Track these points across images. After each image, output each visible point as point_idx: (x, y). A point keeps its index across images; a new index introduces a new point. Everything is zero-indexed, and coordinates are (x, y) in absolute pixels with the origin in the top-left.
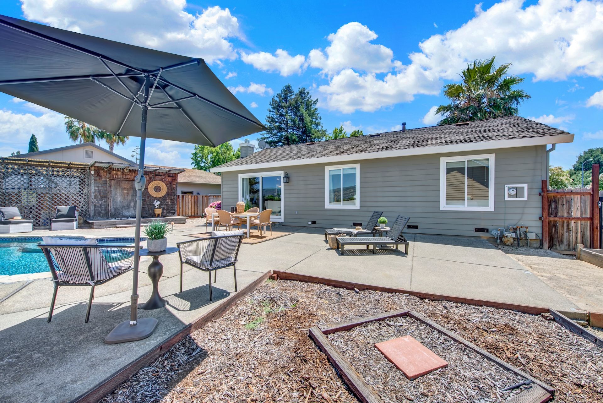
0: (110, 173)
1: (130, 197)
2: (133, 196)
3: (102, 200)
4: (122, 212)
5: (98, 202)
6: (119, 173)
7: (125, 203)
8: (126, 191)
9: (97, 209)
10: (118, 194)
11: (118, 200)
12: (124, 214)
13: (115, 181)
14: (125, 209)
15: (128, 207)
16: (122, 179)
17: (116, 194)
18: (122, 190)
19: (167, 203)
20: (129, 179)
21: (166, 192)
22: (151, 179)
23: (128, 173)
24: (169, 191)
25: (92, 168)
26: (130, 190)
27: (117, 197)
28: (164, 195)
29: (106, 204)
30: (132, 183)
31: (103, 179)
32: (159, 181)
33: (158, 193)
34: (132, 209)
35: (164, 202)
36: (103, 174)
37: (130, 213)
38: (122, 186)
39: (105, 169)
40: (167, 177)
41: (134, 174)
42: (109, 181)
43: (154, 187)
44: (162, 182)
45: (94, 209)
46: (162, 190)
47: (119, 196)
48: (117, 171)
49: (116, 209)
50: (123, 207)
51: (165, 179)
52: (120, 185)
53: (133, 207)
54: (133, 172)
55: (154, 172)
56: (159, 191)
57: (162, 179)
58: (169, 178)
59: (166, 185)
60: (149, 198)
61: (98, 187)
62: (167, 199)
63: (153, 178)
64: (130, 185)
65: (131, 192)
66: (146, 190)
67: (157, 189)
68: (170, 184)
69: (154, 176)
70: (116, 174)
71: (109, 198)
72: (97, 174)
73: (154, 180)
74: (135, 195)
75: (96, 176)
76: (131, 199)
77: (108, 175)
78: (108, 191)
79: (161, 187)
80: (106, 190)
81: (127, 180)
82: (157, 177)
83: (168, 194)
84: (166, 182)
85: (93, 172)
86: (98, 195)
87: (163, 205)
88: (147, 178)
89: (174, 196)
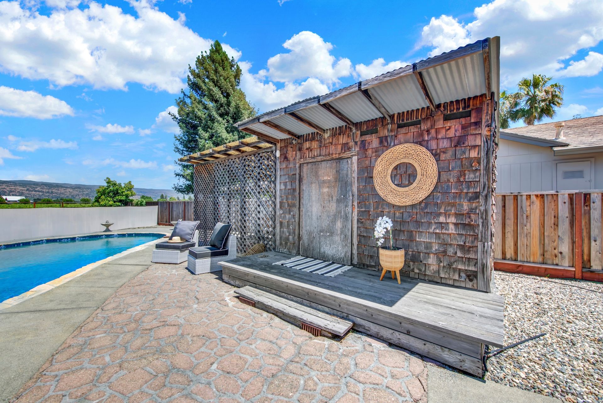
0: (300, 149)
1: (335, 205)
2: (339, 201)
3: (290, 214)
4: (320, 243)
5: (285, 217)
6: (315, 144)
7: (325, 223)
8: (326, 190)
9: (283, 232)
10: (314, 199)
11: (314, 213)
12: (322, 250)
13: (310, 166)
14: (325, 237)
15: (330, 231)
16: (319, 159)
17: (310, 198)
18: (320, 187)
19: (442, 228)
20: (332, 154)
21: (435, 181)
22: (385, 144)
23: (331, 141)
24: (448, 181)
25: (279, 145)
26: (334, 187)
27: (311, 206)
28: (427, 195)
29: (295, 221)
30: (338, 164)
31: (291, 165)
32: (409, 145)
33: (407, 189)
34: (337, 238)
35: (430, 224)
36: (291, 153)
37: (333, 249)
38: (321, 178)
39: (294, 142)
40: (442, 121)
41: (343, 139)
42: (300, 167)
43: (392, 167)
44: (419, 147)
45: (280, 231)
46: (419, 177)
47: (314, 203)
48: (311, 141)
49: (310, 233)
50: (321, 231)
51: (433, 132)
52: (317, 175)
53: (339, 232)
54: (340, 134)
55: (394, 115)
56: (409, 181)
57: (422, 135)
58: (448, 124)
59: (436, 155)
60: (377, 208)
61: (286, 185)
62: (442, 211)
63: (389, 139)
64: (334, 171)
65: (336, 189)
66: (369, 183)
67: (401, 175)
68: (455, 146)
69: (391, 131)
70: (310, 148)
71: (299, 208)
72: (283, 157)
73: (392, 144)
74: (342, 200)
75: (283, 160)
76: (336, 209)
77: (298, 153)
78: (298, 191)
79: (416, 165)
80: (294, 190)
81: (329, 158)
82: (403, 130)
83: (446, 193)
84: (433, 145)
85: (278, 154)
86: (285, 201)
87: (424, 234)
88: (373, 141)
89: (469, 201)
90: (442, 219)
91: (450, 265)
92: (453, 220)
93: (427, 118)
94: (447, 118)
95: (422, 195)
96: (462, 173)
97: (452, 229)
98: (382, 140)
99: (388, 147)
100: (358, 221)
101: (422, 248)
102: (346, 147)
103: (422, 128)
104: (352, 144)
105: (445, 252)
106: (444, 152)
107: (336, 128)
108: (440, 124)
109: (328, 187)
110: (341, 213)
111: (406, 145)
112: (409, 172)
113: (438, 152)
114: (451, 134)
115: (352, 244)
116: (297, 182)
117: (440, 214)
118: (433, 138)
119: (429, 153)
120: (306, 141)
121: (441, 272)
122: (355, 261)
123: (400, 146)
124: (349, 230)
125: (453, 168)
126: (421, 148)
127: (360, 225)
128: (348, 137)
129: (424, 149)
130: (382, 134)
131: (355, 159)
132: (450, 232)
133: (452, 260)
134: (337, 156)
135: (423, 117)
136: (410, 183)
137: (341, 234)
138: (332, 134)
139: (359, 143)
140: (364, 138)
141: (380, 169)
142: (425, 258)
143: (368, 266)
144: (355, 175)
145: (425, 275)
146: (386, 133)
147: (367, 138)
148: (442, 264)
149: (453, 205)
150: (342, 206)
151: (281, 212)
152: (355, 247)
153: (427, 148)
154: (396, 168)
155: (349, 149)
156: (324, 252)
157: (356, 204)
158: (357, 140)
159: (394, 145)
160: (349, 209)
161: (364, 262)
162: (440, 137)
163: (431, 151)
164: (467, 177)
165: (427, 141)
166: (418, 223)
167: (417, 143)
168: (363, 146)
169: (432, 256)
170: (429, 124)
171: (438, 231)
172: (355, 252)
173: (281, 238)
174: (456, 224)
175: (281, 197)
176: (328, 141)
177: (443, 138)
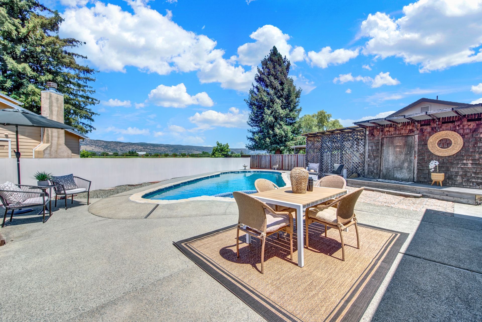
0: (382, 131)
1: (404, 156)
2: (406, 154)
3: (374, 160)
4: (394, 173)
5: (371, 162)
6: (392, 129)
7: (397, 164)
8: (398, 150)
9: (370, 169)
10: (390, 153)
11: (390, 160)
12: (395, 176)
13: (388, 139)
14: (397, 170)
15: (401, 168)
16: (395, 136)
17: (388, 153)
18: (394, 148)
19: (465, 165)
20: (403, 134)
21: (462, 146)
22: (434, 130)
23: (402, 128)
24: (469, 146)
25: (368, 129)
26: (403, 148)
27: (389, 157)
28: (457, 152)
29: (378, 164)
30: (406, 139)
31: (376, 138)
32: (448, 131)
33: (446, 149)
34: (405, 171)
35: (458, 164)
36: (376, 133)
37: (402, 175)
38: (395, 144)
39: (378, 128)
40: (466, 122)
41: (410, 127)
42: (382, 139)
43: (438, 140)
44: (453, 132)
45: (368, 168)
46: (453, 144)
47: (391, 156)
48: (390, 127)
49: (387, 169)
50: (394, 168)
51: (461, 126)
52: (392, 143)
53: (406, 168)
54: (408, 125)
55: (440, 118)
56: (448, 146)
57: (455, 127)
58: (469, 123)
59: (463, 136)
60: (429, 157)
61: (372, 147)
62: (465, 158)
63: (437, 128)
64: (404, 141)
65: (405, 149)
66: (425, 146)
67: (443, 144)
68: (473, 132)
69: (438, 125)
70: (388, 131)
71: (381, 158)
72: (371, 134)
73: (439, 130)
74: (409, 153)
75: (370, 136)
76: (405, 158)
77: (381, 133)
78: (380, 150)
79: (452, 140)
80: (378, 149)
81: (401, 135)
82: (445, 125)
83: (467, 151)
84: (461, 131)
85: (367, 133)
86: (371, 154)
87: (455, 168)
88: (428, 129)
89: (479, 154)
90: (465, 162)
91: (468, 180)
92: (471, 162)
93: (458, 120)
94: (469, 121)
95: (455, 152)
96: (476, 143)
97: (470, 166)
98: (432, 129)
99: (436, 132)
100: (418, 163)
101: (454, 173)
102: (411, 131)
103: (456, 124)
104: (415, 129)
105: (466, 175)
106: (467, 134)
107: (406, 122)
108: (465, 123)
109: (400, 148)
110: (407, 159)
111: (446, 131)
112: (448, 142)
113: (464, 134)
114: (471, 127)
115: (414, 173)
116: (380, 146)
117: (464, 159)
118: (461, 129)
119: (459, 135)
120: (386, 127)
121: (463, 183)
122: (415, 180)
123: (443, 132)
124: (412, 167)
125: (471, 141)
126: (455, 133)
127: (418, 165)
128: (413, 126)
129: (456, 133)
130: (433, 126)
131: (417, 136)
132: (469, 166)
133: (470, 178)
134: (406, 135)
135: (456, 120)
136: (448, 147)
137: (407, 169)
138: (403, 125)
139: (419, 129)
140: (422, 127)
141: (431, 141)
142: (455, 178)
143: (423, 182)
144: (417, 143)
145: (455, 184)
146: (435, 125)
147: (425, 127)
148: (464, 180)
149: (471, 156)
150: (408, 156)
151: (369, 159)
152: (416, 174)
153: (458, 133)
154: (440, 141)
155: (413, 132)
156: (397, 177)
157: (416, 156)
158: (418, 128)
159: (440, 131)
160: (413, 158)
161: (421, 180)
162: (465, 128)
163: (460, 134)
164: (478, 145)
165: (458, 130)
166: (452, 163)
167: (452, 130)
168: (422, 131)
169: (459, 176)
170: (459, 123)
171: (462, 166)
172: (415, 176)
173: (368, 171)
174: (472, 164)
175: (369, 152)
176: (400, 128)
177: (466, 129)
